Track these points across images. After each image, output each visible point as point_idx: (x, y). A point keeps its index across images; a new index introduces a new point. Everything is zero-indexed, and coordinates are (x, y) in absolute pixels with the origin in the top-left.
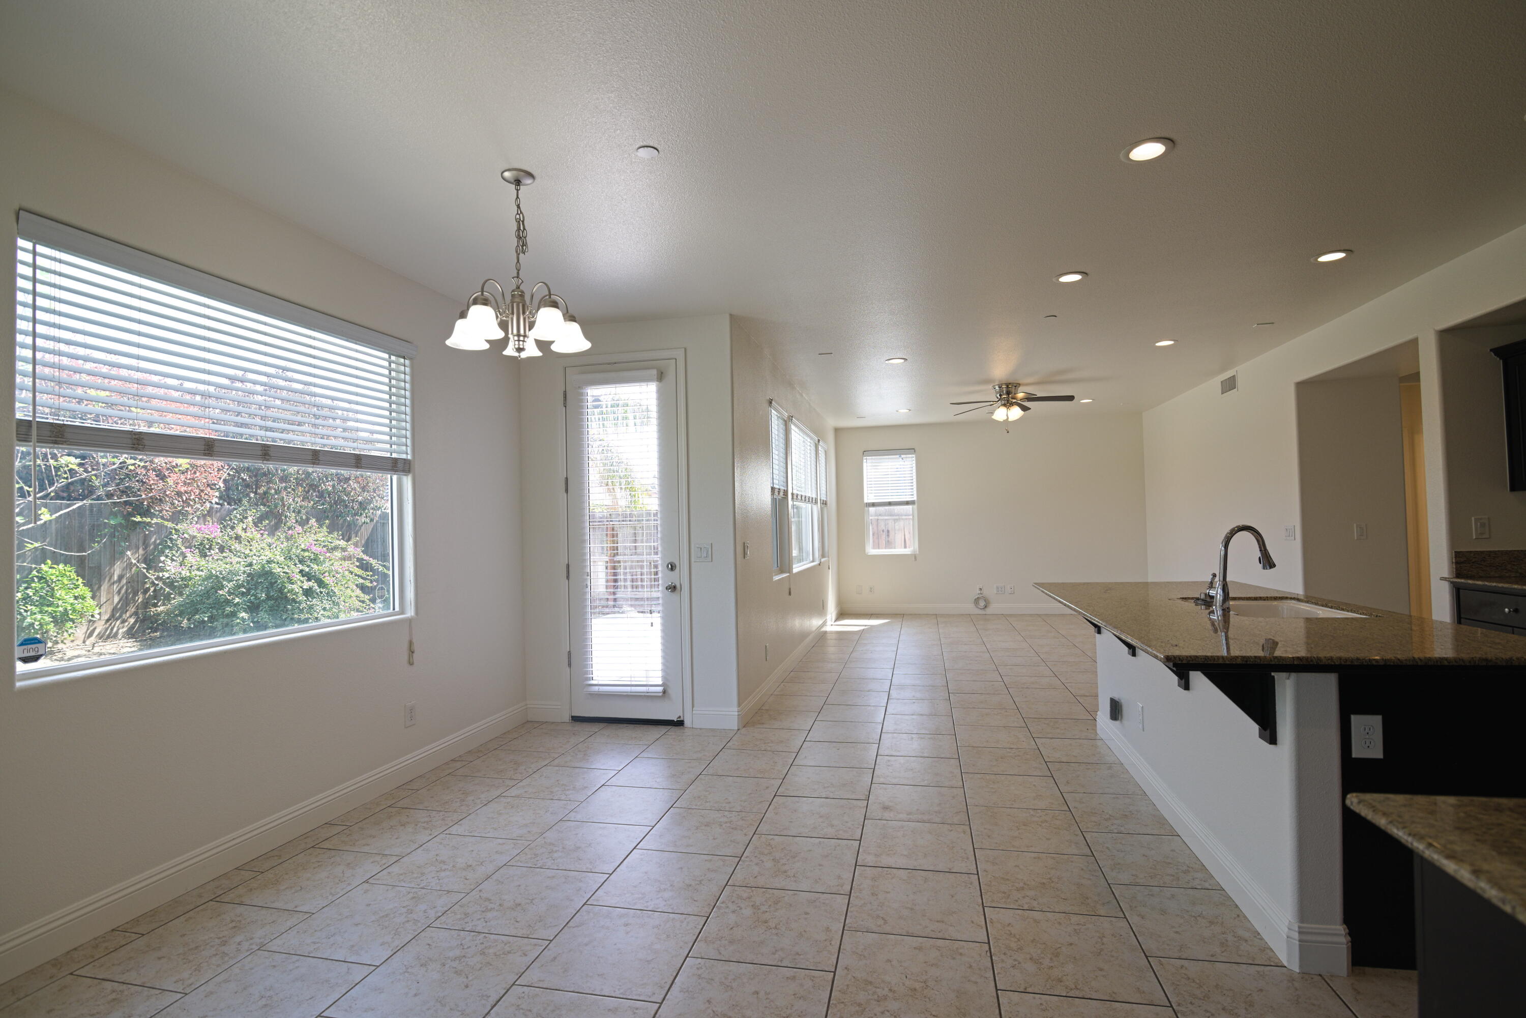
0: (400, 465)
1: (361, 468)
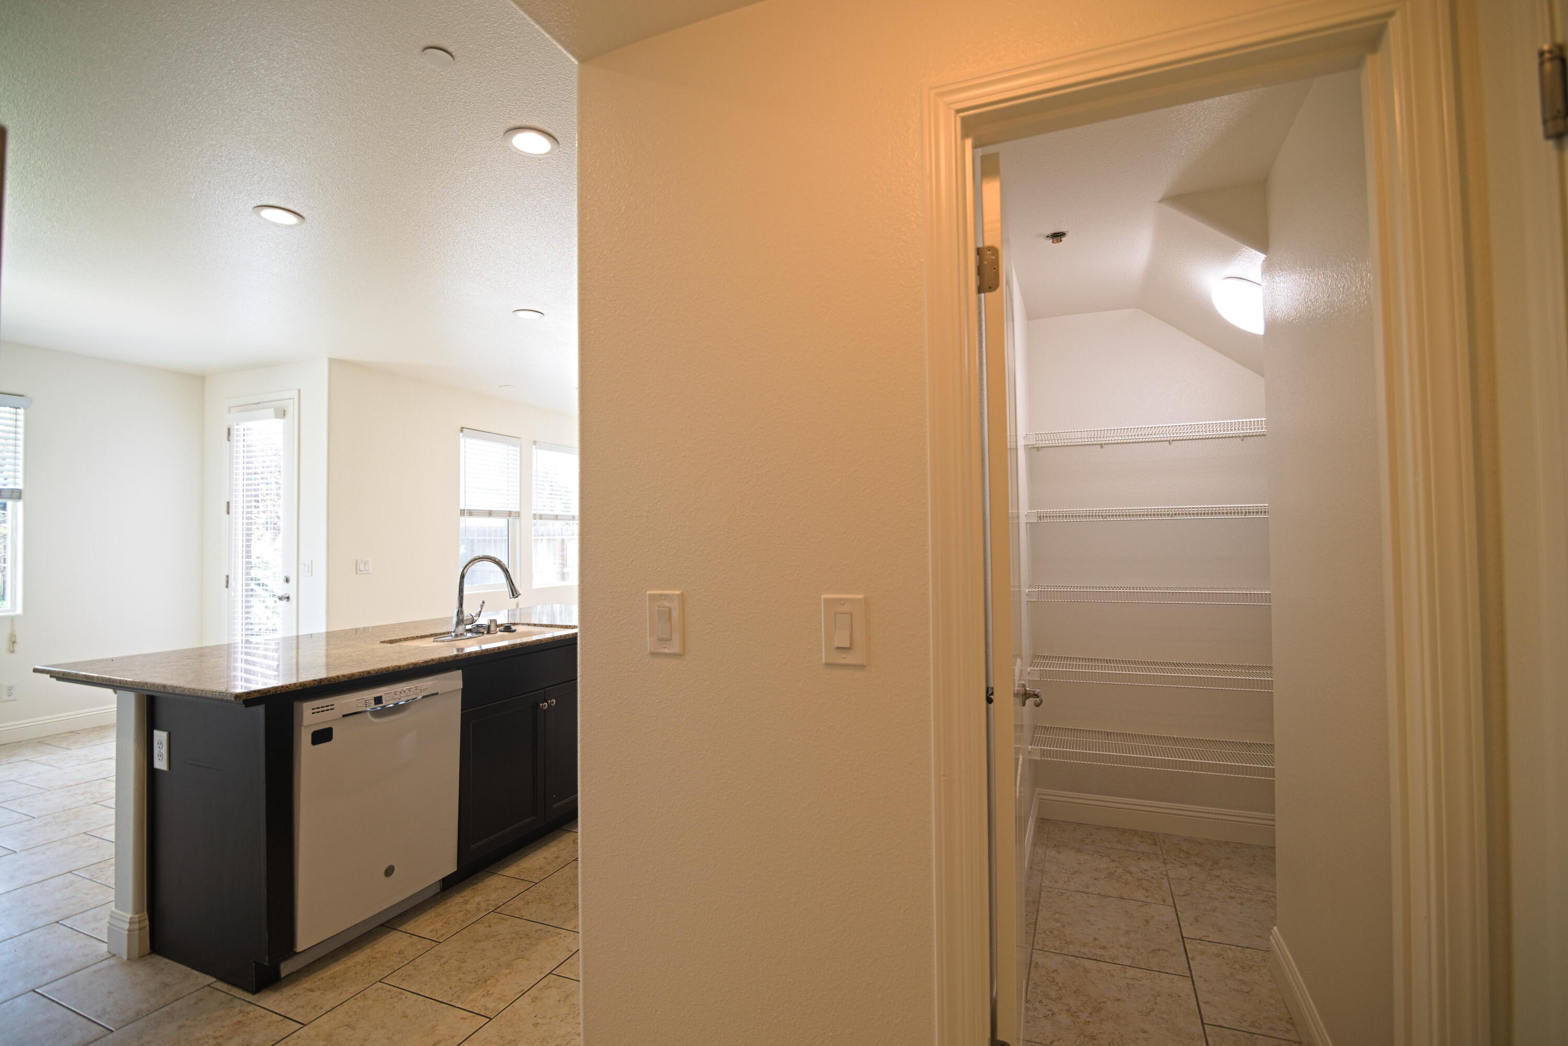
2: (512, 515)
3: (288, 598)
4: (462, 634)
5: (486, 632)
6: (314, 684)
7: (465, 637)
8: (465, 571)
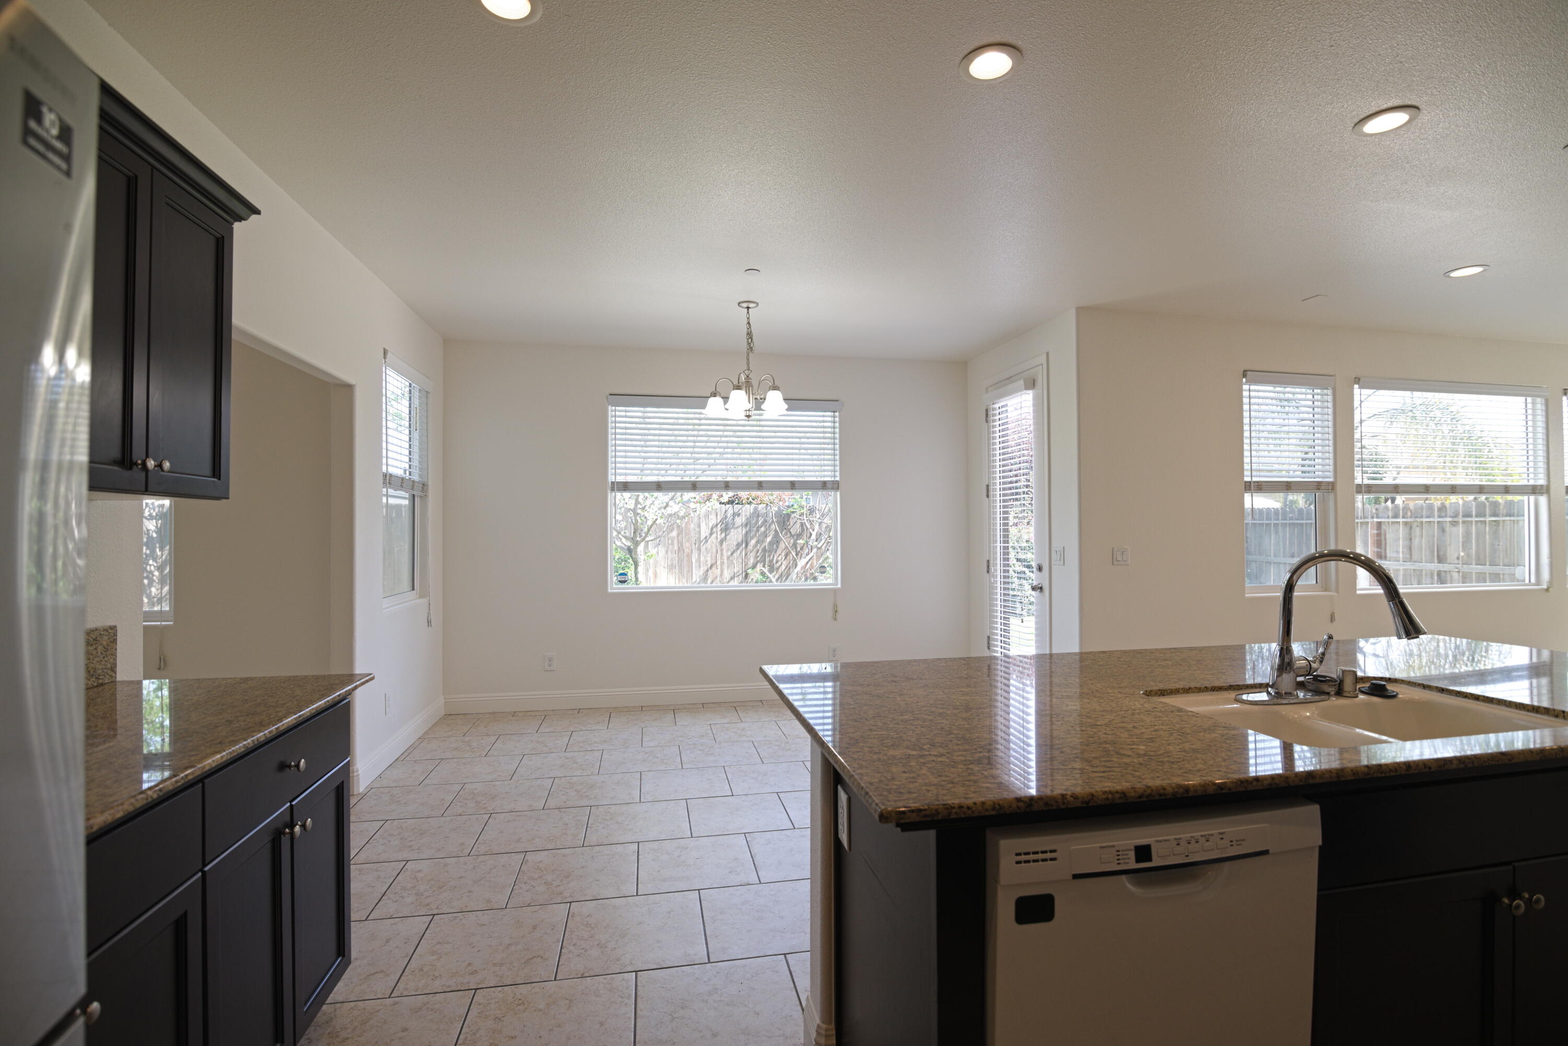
0: (829, 485)
1: (795, 489)
2: (1323, 487)
3: (1041, 588)
4: (1289, 694)
5: (1333, 693)
6: (1018, 807)
7: (1295, 701)
8: (1295, 577)
